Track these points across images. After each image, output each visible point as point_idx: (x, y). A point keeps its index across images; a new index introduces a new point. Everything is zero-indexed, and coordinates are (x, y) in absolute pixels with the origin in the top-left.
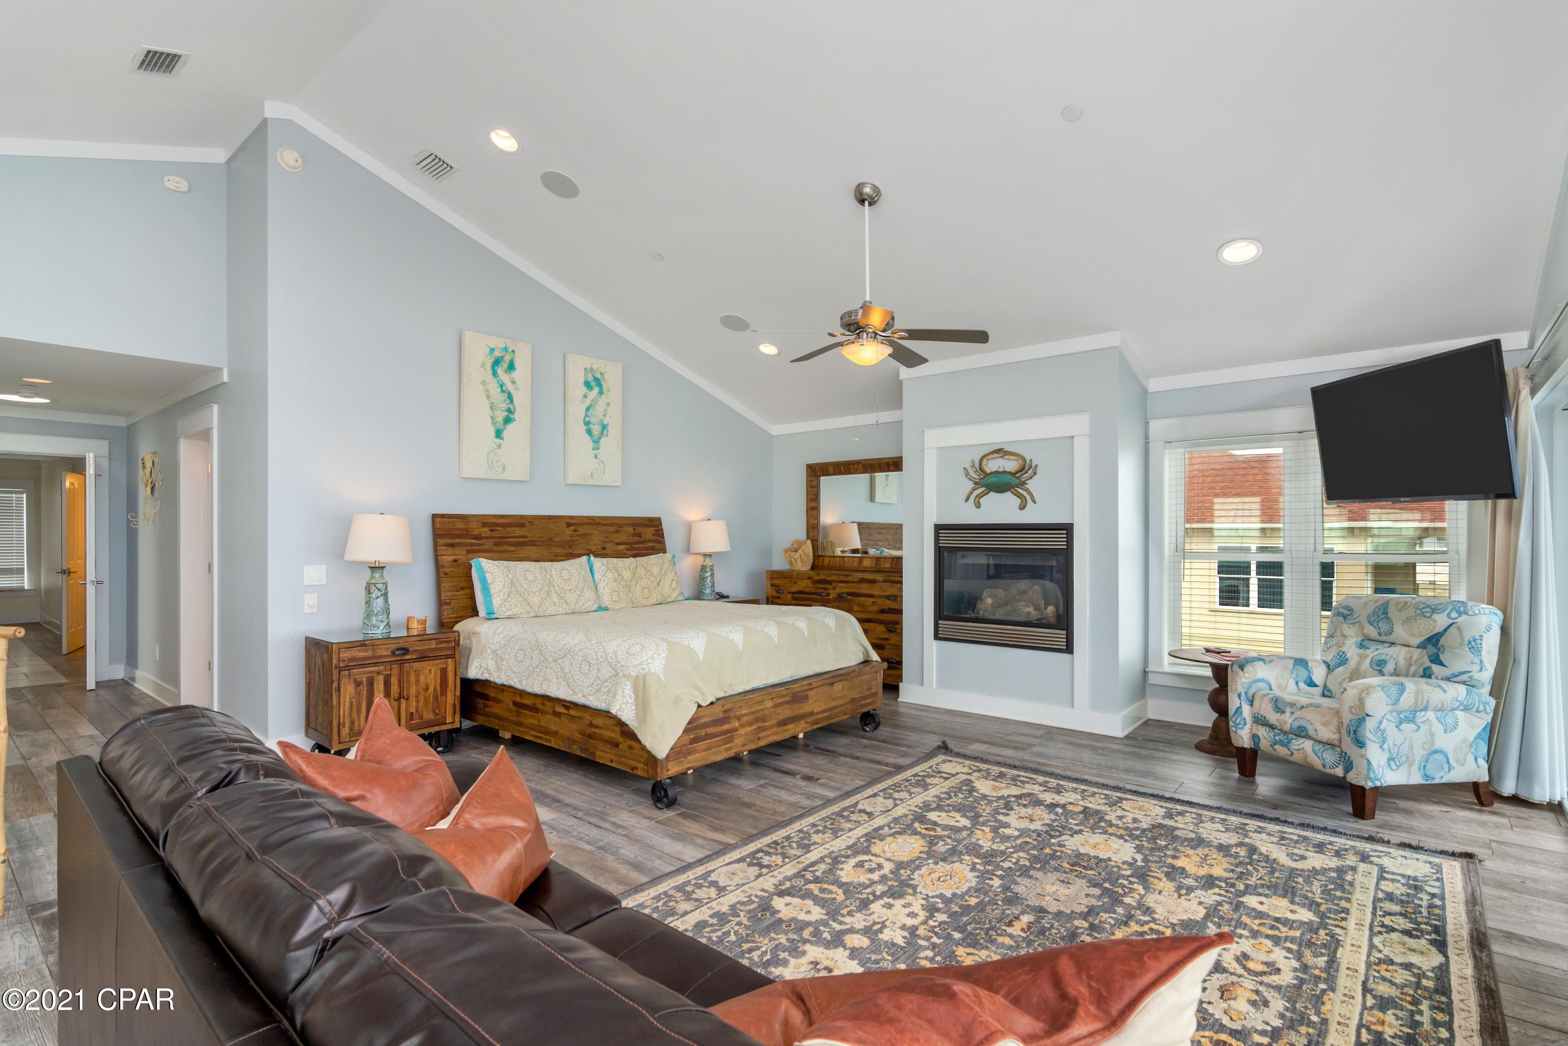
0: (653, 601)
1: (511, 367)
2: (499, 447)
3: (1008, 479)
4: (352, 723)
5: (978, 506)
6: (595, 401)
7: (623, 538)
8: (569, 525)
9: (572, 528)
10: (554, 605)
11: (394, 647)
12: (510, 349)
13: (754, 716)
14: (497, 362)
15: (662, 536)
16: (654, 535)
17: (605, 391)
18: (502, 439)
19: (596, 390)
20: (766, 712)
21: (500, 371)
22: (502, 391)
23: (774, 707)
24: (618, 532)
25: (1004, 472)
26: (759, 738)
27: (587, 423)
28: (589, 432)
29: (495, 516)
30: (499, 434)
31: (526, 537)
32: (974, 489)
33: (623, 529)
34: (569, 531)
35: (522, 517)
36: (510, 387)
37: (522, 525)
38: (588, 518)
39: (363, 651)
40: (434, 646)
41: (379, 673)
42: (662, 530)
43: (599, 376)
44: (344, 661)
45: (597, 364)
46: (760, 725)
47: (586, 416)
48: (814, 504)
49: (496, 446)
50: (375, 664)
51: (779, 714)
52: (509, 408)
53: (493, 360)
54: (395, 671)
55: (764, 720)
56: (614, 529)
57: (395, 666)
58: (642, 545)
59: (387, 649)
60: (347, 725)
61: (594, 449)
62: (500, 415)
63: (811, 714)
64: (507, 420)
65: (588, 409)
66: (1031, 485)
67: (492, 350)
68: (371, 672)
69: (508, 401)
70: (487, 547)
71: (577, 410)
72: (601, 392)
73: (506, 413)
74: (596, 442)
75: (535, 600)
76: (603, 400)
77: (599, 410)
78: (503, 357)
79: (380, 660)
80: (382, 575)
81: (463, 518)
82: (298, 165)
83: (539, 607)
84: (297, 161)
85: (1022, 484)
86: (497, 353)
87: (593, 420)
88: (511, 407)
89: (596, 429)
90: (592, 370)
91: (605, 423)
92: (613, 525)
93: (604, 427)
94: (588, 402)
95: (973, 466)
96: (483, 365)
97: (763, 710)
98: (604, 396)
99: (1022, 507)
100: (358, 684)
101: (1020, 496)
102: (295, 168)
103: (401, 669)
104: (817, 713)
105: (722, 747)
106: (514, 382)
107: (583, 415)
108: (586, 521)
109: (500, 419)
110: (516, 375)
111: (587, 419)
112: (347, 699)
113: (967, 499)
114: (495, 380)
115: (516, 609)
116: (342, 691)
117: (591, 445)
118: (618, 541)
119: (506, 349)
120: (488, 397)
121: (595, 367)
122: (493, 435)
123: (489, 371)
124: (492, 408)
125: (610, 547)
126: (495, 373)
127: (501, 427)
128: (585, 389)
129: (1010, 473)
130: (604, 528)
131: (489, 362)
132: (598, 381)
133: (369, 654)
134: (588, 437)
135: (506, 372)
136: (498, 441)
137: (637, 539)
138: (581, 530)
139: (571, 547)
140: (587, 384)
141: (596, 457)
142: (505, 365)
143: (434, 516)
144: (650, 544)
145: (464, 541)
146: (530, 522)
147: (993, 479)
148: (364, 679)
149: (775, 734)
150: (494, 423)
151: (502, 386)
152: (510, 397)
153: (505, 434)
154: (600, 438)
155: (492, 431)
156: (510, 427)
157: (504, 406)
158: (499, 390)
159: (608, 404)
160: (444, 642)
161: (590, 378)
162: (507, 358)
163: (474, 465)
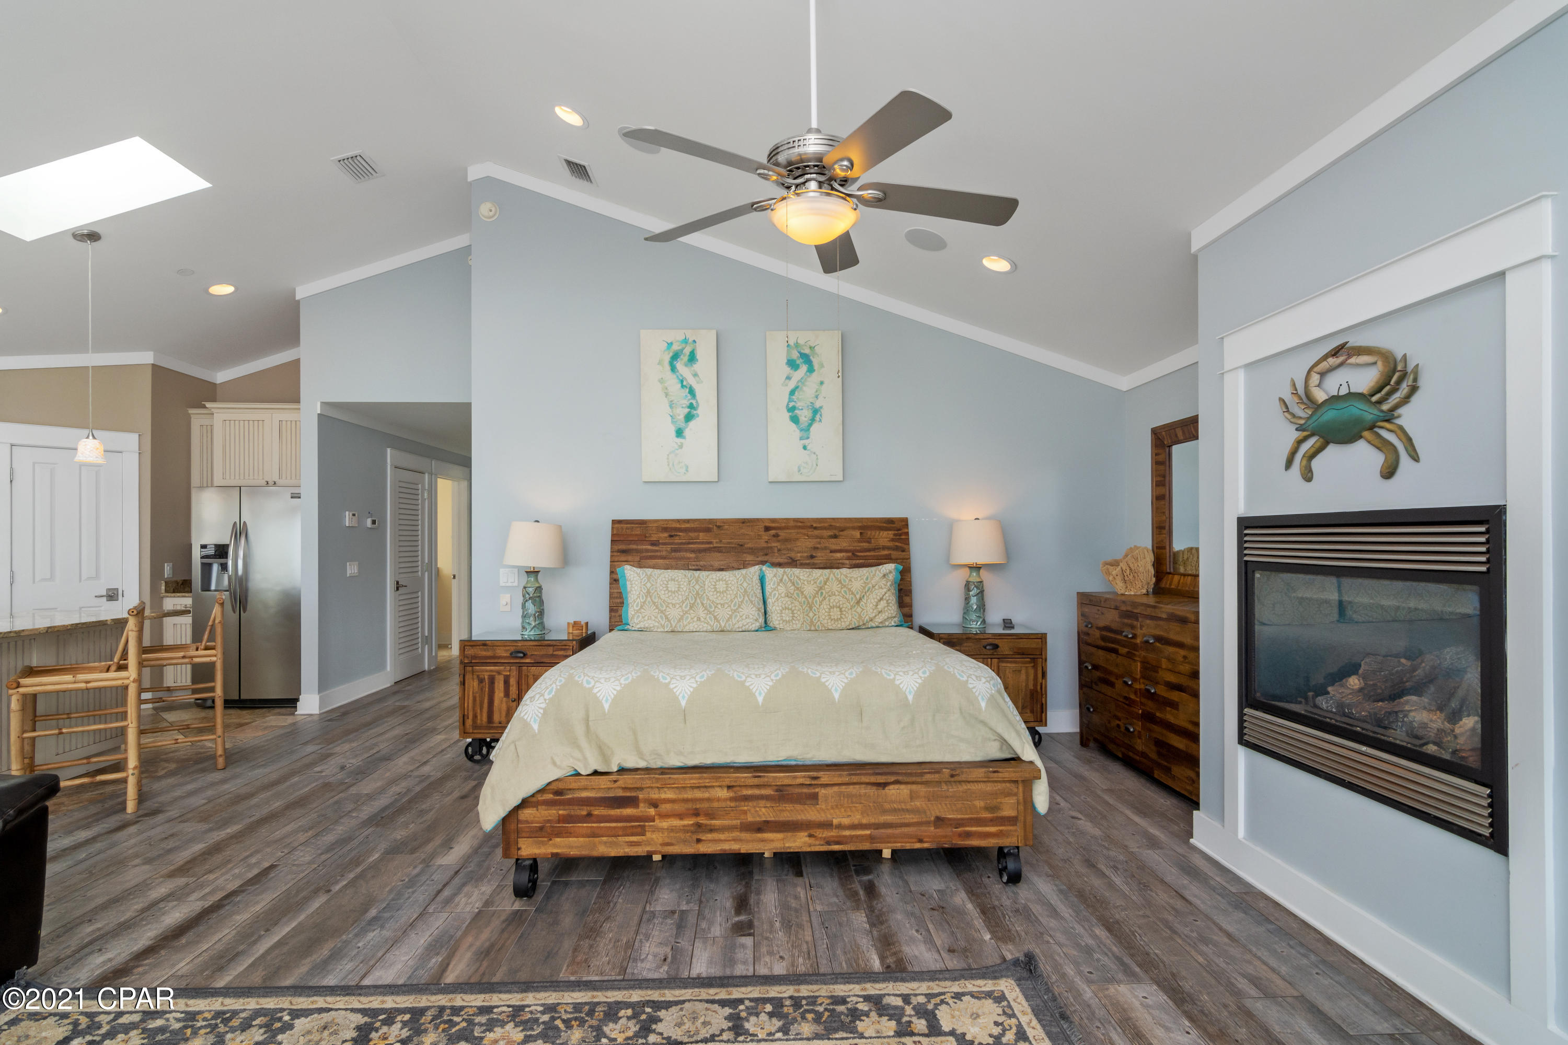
0: (844, 625)
1: (692, 358)
2: (681, 447)
3: (1358, 410)
4: (475, 716)
5: (1308, 476)
6: (802, 381)
7: (843, 543)
8: (767, 529)
9: (773, 532)
10: (699, 619)
11: (512, 649)
12: (690, 340)
13: (690, 805)
14: (675, 357)
15: (907, 541)
16: (892, 540)
17: (816, 366)
18: (684, 438)
19: (804, 368)
20: (716, 805)
21: (679, 365)
22: (683, 386)
23: (732, 799)
24: (835, 537)
25: (1351, 395)
26: (699, 841)
27: (791, 409)
28: (795, 420)
29: (678, 521)
30: (680, 433)
31: (711, 543)
32: (1300, 442)
33: (845, 533)
34: (766, 536)
35: (711, 521)
36: (691, 381)
37: (708, 530)
38: (796, 520)
39: (485, 650)
40: (551, 653)
41: (499, 673)
42: (907, 534)
43: (807, 351)
44: (468, 657)
45: (803, 338)
46: (702, 820)
47: (790, 400)
48: (1161, 490)
49: (676, 447)
50: (495, 664)
51: (745, 812)
52: (691, 404)
53: (671, 354)
54: (514, 673)
55: (711, 815)
56: (830, 533)
57: (514, 668)
58: (872, 553)
59: (507, 651)
60: (471, 716)
61: (801, 439)
62: (682, 412)
63: (828, 825)
64: (689, 418)
65: (792, 393)
66: (1408, 417)
67: (670, 344)
68: (491, 671)
69: (689, 396)
70: (664, 553)
71: (778, 396)
72: (811, 370)
73: (687, 410)
74: (806, 431)
75: (674, 613)
76: (815, 378)
77: (808, 392)
78: (682, 350)
79: (499, 661)
80: (537, 579)
81: (642, 523)
82: (491, 214)
83: (679, 621)
84: (491, 211)
85: (1389, 417)
86: (676, 347)
87: (799, 404)
88: (694, 402)
89: (804, 415)
90: (797, 345)
91: (817, 405)
92: (831, 527)
93: (816, 411)
94: (792, 384)
95: (1295, 393)
96: (660, 363)
97: (709, 800)
98: (815, 374)
99: (1389, 472)
100: (481, 681)
101: (1383, 445)
102: (491, 217)
103: (520, 672)
104: (840, 827)
105: (621, 839)
106: (695, 375)
107: (787, 400)
108: (792, 524)
109: (681, 417)
110: (697, 367)
111: (791, 405)
112: (471, 693)
113: (1289, 463)
114: (675, 376)
115: (650, 622)
116: (466, 685)
117: (798, 434)
118: (834, 547)
119: (686, 341)
120: (667, 395)
121: (801, 342)
122: (674, 434)
123: (668, 368)
124: (671, 407)
125: (821, 556)
126: (673, 369)
127: (682, 425)
128: (787, 370)
129: (1360, 396)
130: (817, 532)
131: (667, 358)
132: (806, 358)
133: (489, 653)
134: (793, 426)
135: (686, 365)
136: (679, 440)
137: (865, 545)
138: (782, 534)
139: (766, 555)
140: (792, 364)
141: (805, 448)
142: (685, 358)
143: (614, 522)
144: (886, 552)
145: (640, 547)
146: (719, 527)
147: (1329, 415)
148: (486, 677)
149: (735, 840)
150: (673, 422)
151: (682, 381)
152: (692, 392)
153: (687, 432)
154: (810, 425)
155: (672, 430)
156: (692, 424)
157: (686, 403)
158: (680, 385)
159: (822, 383)
160: (562, 650)
161: (795, 355)
162: (687, 350)
163: (654, 469)
